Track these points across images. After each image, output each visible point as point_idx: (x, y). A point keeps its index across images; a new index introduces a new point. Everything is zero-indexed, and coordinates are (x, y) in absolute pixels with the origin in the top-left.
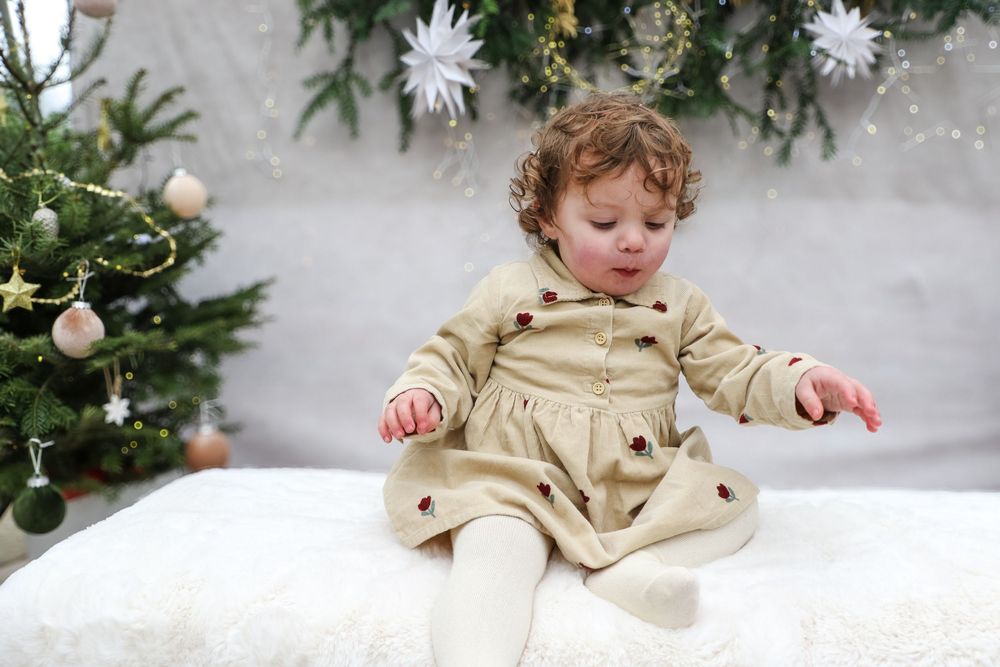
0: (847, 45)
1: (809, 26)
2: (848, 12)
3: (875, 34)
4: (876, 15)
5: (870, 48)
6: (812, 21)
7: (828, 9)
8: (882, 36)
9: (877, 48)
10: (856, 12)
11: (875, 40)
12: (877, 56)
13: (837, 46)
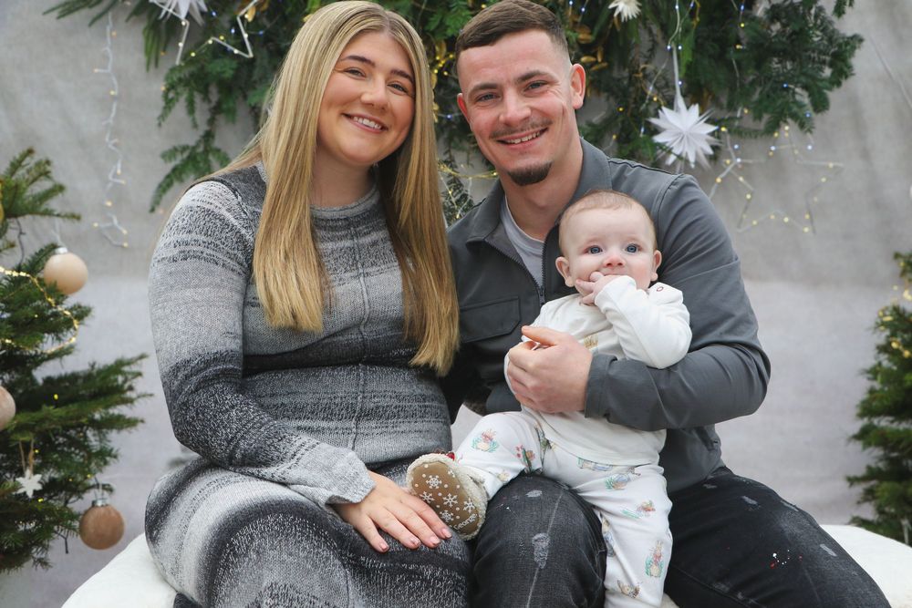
0: (688, 138)
1: (654, 121)
2: (688, 108)
3: (712, 128)
4: (713, 111)
5: (707, 140)
6: (657, 116)
7: (670, 105)
8: (719, 130)
9: (714, 141)
10: (695, 109)
11: (712, 134)
12: (714, 148)
13: (678, 141)
